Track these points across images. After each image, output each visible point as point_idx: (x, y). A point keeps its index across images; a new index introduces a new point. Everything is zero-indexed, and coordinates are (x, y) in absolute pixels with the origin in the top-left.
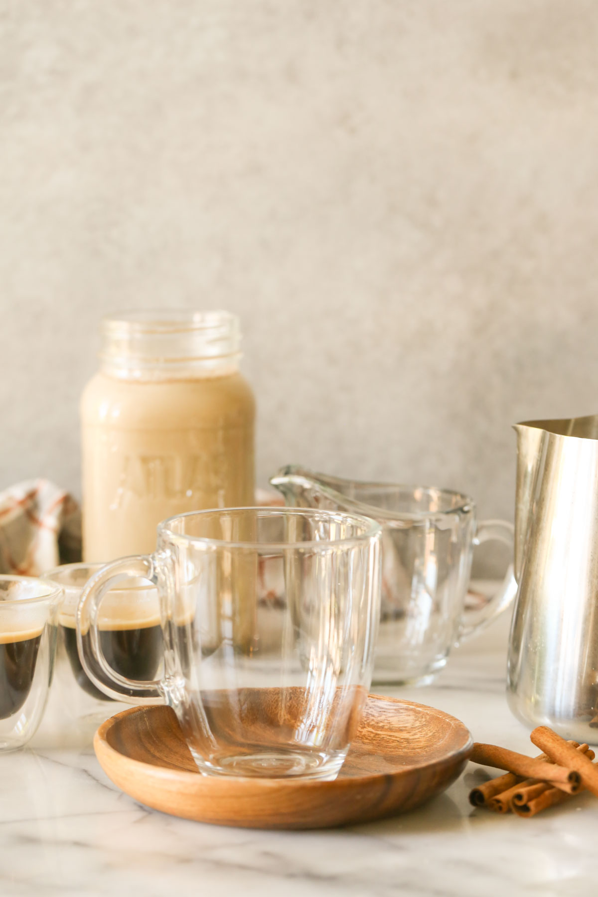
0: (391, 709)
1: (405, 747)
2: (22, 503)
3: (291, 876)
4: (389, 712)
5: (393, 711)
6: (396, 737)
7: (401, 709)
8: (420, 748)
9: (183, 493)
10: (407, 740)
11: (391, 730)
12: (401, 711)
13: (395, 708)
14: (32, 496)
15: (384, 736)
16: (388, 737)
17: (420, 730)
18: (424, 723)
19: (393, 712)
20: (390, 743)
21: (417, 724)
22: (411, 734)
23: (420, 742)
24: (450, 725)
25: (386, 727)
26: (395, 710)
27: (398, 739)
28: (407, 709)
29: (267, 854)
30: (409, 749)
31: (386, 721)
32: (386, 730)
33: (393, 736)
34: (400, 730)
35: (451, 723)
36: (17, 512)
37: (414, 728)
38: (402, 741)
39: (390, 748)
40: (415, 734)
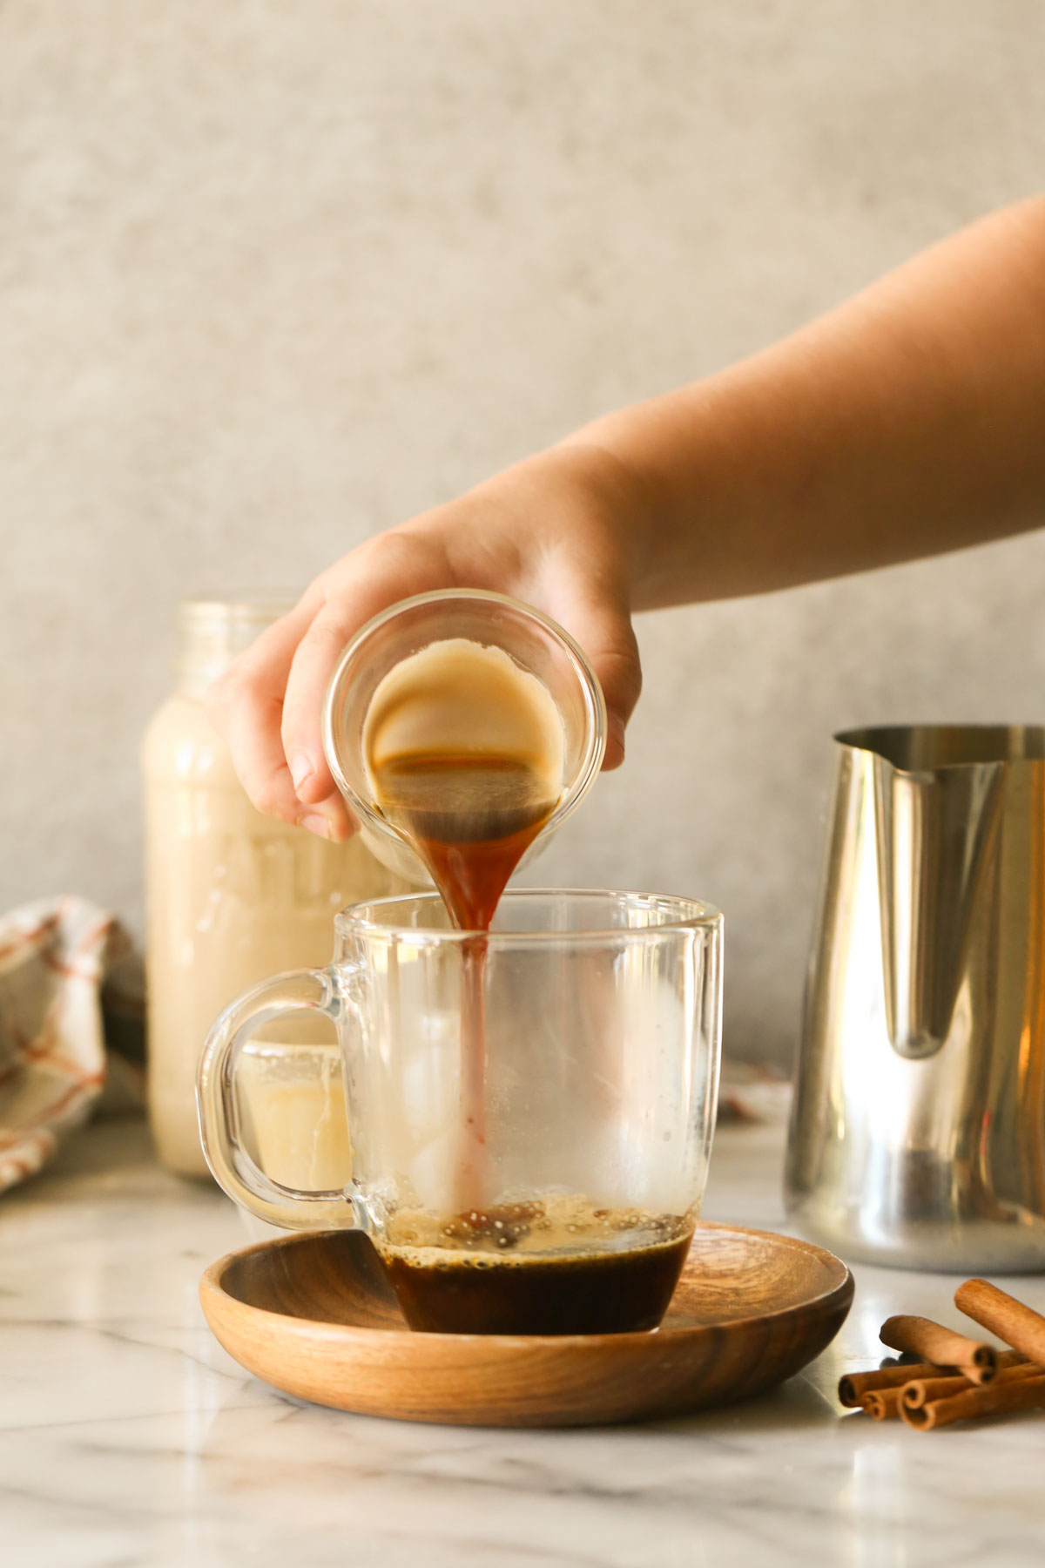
0: (706, 1241)
1: (732, 1303)
2: (35, 936)
3: (559, 1493)
4: (702, 1247)
5: (709, 1244)
6: (716, 1287)
7: (724, 1239)
8: (760, 1302)
9: (325, 896)
10: (736, 1291)
11: (705, 1275)
12: (724, 1243)
13: (712, 1238)
14: (51, 925)
15: (695, 1286)
16: (702, 1288)
17: (757, 1273)
18: (765, 1261)
19: (707, 1247)
20: (706, 1297)
21: (752, 1263)
22: (742, 1280)
23: (759, 1292)
24: (811, 1259)
25: (697, 1272)
26: (713, 1241)
27: (719, 1290)
28: (732, 1240)
29: (511, 1462)
30: (738, 1305)
31: (697, 1262)
32: (698, 1276)
33: (711, 1286)
34: (722, 1275)
35: (813, 1256)
36: (25, 953)
37: (747, 1270)
38: (726, 1292)
39: (707, 1305)
40: (748, 1281)
